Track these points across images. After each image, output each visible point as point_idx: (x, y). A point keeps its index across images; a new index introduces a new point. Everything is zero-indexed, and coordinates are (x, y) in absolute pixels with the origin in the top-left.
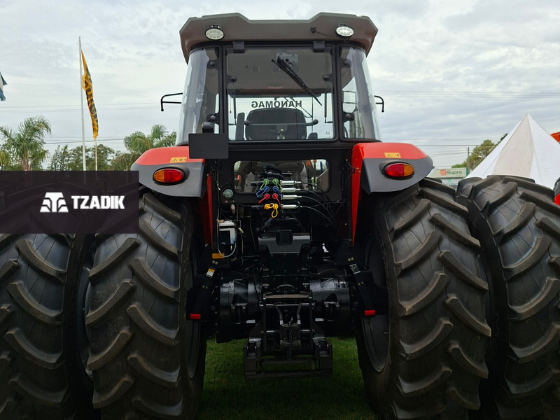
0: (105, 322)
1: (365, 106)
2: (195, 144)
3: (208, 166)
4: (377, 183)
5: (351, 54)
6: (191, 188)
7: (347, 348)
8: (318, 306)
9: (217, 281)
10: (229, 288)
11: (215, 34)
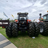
0: (13, 30)
1: (28, 18)
2: (18, 20)
3: (19, 21)
4: (28, 22)
5: (27, 15)
6: (18, 22)
7: (27, 31)
8: (25, 29)
9: (19, 28)
10: (20, 28)
11: (19, 14)
